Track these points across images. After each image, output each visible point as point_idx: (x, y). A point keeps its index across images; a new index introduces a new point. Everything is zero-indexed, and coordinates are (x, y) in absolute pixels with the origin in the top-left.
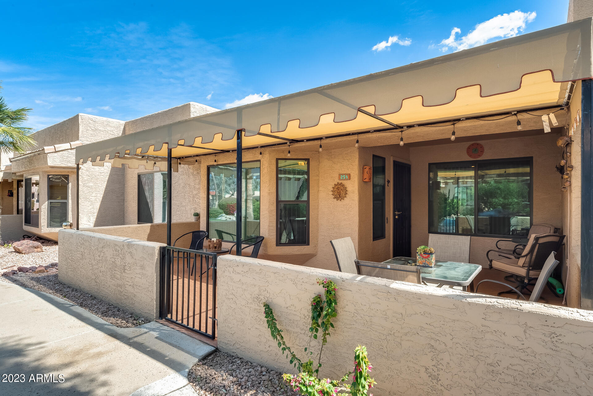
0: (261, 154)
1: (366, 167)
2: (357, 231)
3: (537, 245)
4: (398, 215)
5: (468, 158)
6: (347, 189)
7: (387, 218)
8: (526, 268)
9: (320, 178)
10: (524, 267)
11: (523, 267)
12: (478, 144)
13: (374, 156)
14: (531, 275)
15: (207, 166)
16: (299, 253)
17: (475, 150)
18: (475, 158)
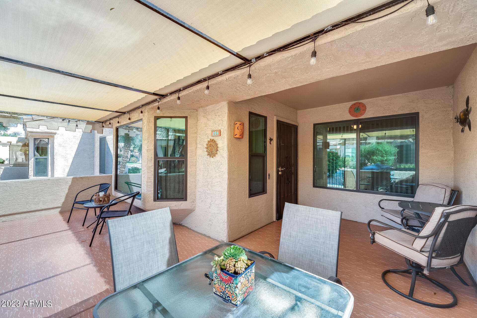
0: (142, 112)
1: (236, 122)
2: (226, 189)
3: (447, 224)
4: (281, 171)
5: (349, 117)
6: (218, 146)
7: (269, 174)
8: (427, 254)
9: (198, 135)
10: (423, 251)
11: (421, 251)
12: (360, 103)
13: (251, 114)
14: (433, 265)
15: (116, 128)
16: (177, 208)
17: (357, 110)
18: (357, 116)
